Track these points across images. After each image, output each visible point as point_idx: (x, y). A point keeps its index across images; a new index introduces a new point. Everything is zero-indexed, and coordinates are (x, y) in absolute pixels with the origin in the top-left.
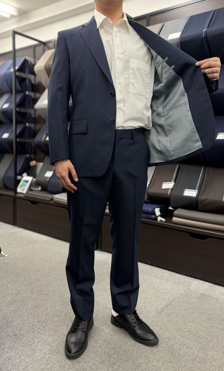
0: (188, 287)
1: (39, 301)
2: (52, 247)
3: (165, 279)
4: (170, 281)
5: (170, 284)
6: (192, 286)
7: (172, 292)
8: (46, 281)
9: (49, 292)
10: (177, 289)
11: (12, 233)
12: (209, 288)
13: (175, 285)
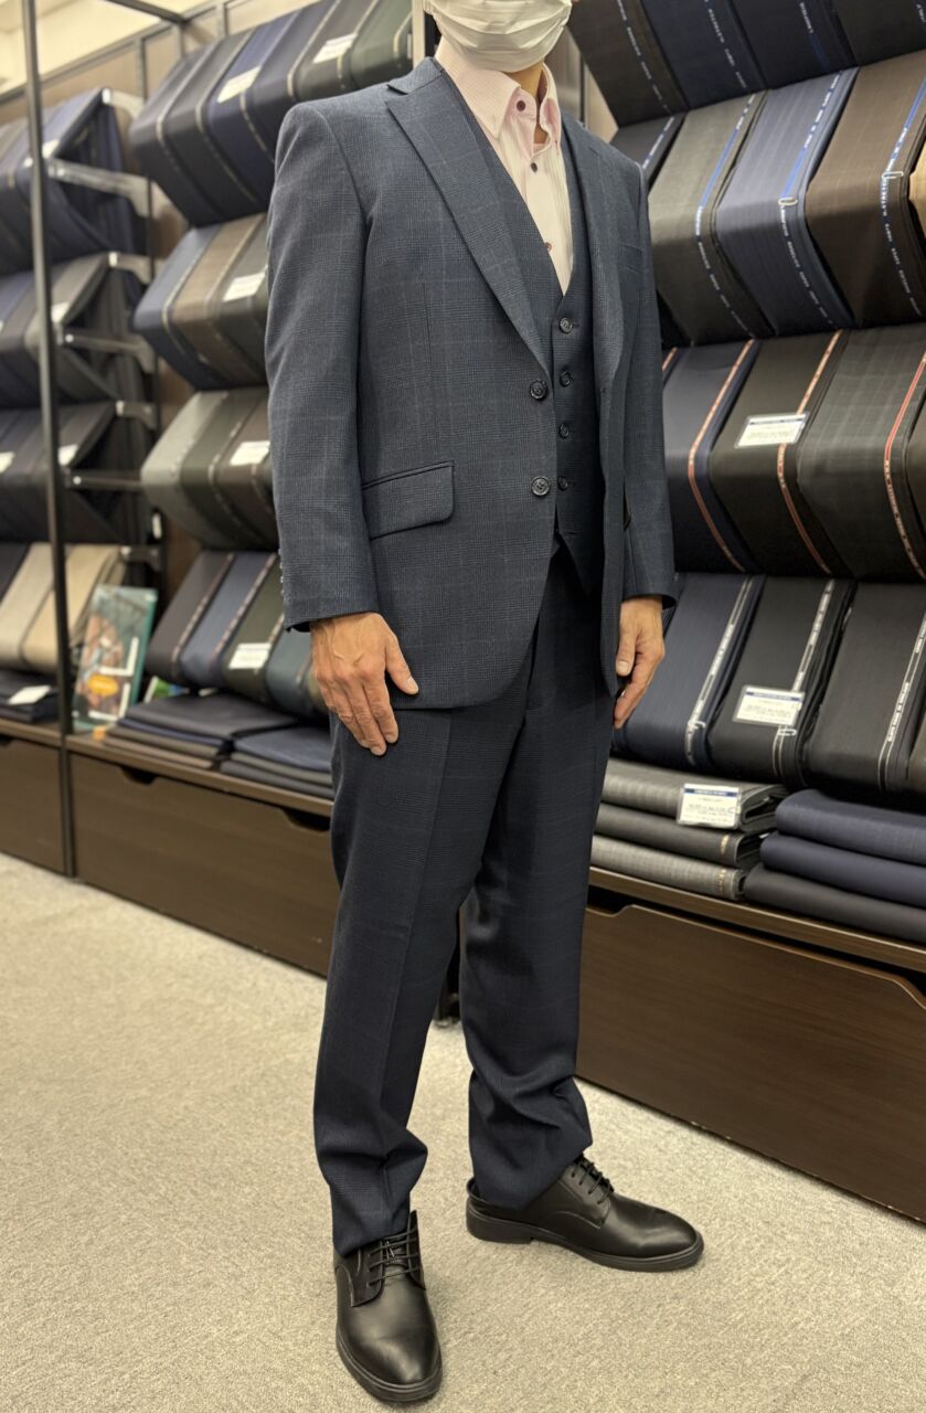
0: (893, 1284)
1: (52, 1357)
2: (209, 1000)
3: (760, 1224)
4: (789, 1237)
5: (788, 1260)
7: (797, 1323)
8: (123, 1218)
9: (114, 1298)
10: (827, 1298)
11: (46, 921)
13: (815, 1266)
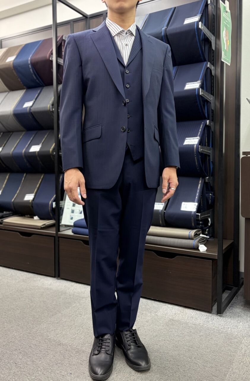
6: (160, 311)
12: (179, 312)
